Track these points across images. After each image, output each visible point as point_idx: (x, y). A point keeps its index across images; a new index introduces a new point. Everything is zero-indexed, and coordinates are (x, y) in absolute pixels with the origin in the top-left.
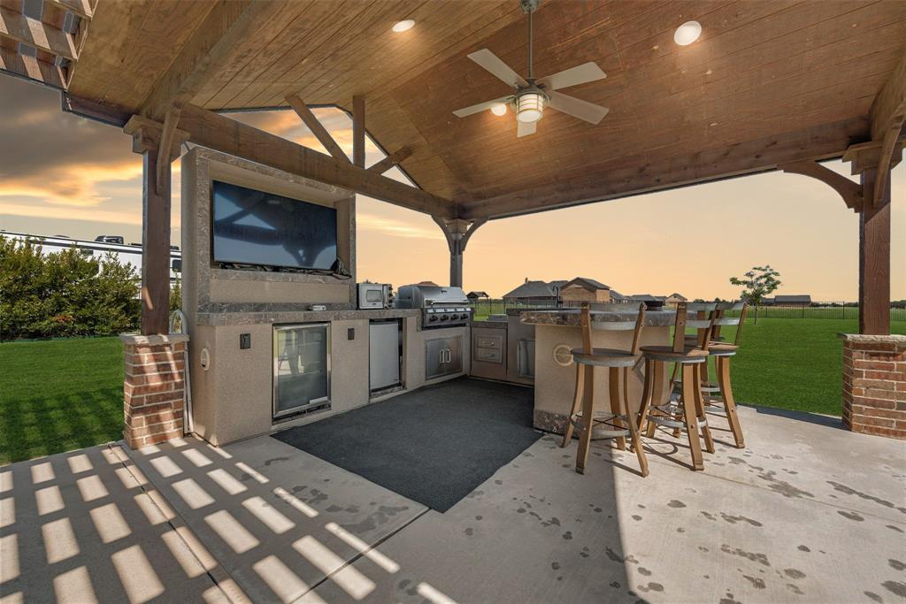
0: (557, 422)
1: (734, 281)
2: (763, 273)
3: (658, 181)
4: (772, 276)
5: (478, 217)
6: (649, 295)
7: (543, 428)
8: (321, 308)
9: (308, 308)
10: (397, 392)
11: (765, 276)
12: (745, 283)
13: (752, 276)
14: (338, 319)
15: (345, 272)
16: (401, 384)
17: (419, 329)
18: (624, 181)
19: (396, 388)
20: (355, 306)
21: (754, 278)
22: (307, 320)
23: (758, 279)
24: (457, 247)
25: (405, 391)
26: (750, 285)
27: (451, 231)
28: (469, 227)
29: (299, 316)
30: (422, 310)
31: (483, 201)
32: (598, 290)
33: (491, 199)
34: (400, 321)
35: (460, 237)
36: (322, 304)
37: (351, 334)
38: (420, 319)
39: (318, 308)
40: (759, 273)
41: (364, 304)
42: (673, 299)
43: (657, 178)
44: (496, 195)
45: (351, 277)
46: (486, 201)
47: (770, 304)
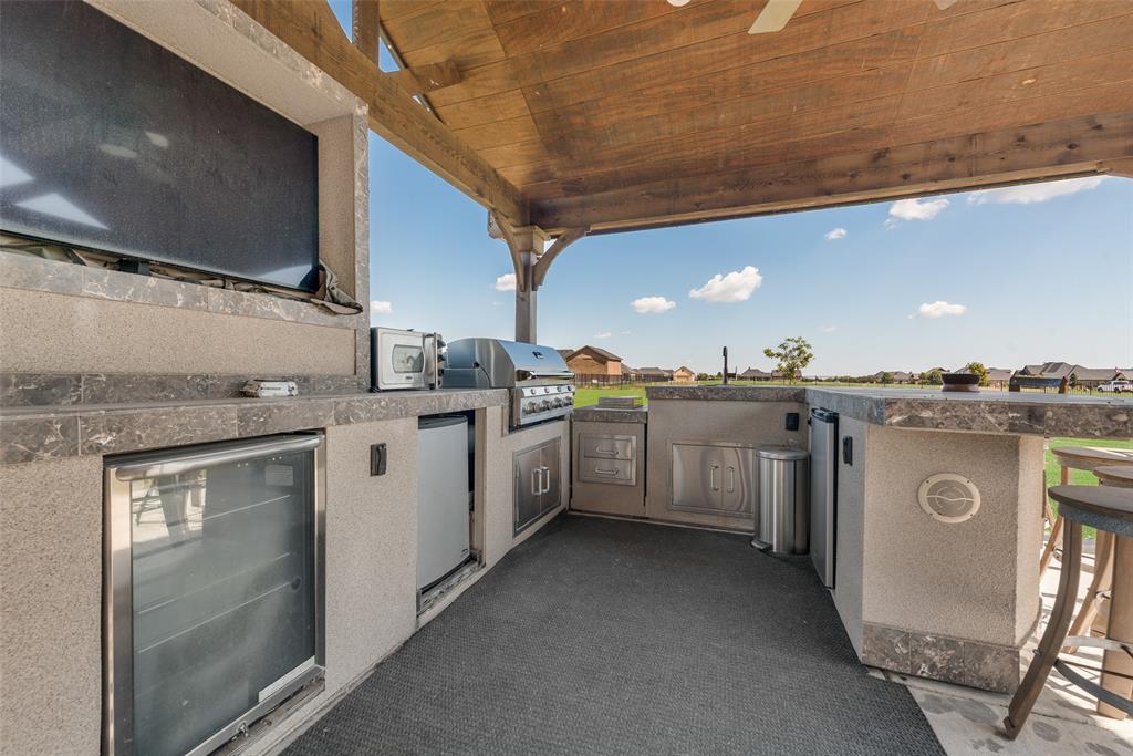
0: (929, 652)
1: (768, 353)
2: (796, 345)
3: (906, 177)
4: (805, 348)
5: (568, 227)
6: (657, 369)
7: (891, 665)
8: (283, 389)
9: (242, 390)
10: (471, 577)
11: (798, 349)
12: (779, 355)
13: (785, 348)
14: (348, 422)
15: (345, 298)
16: (473, 558)
17: (506, 431)
18: (844, 175)
19: (467, 570)
20: (366, 383)
21: (788, 349)
22: (252, 431)
23: (791, 351)
24: (530, 277)
25: (483, 572)
26: (784, 357)
27: (519, 247)
28: (548, 244)
29: (224, 417)
30: (510, 389)
31: (579, 198)
32: (609, 362)
33: (598, 195)
34: (470, 416)
35: (534, 261)
36: (285, 379)
37: (378, 460)
38: (506, 410)
39: (273, 391)
40: (792, 345)
41: (387, 378)
42: (680, 373)
43: (902, 172)
44: (606, 189)
45: (360, 310)
46: (586, 198)
47: (767, 379)
